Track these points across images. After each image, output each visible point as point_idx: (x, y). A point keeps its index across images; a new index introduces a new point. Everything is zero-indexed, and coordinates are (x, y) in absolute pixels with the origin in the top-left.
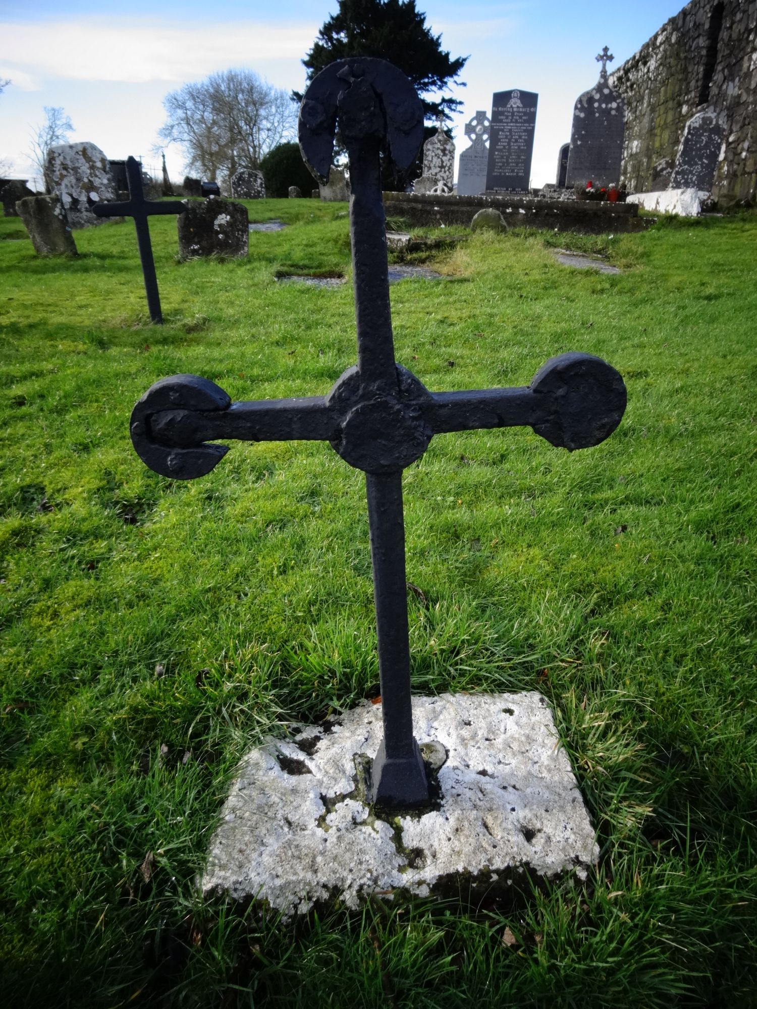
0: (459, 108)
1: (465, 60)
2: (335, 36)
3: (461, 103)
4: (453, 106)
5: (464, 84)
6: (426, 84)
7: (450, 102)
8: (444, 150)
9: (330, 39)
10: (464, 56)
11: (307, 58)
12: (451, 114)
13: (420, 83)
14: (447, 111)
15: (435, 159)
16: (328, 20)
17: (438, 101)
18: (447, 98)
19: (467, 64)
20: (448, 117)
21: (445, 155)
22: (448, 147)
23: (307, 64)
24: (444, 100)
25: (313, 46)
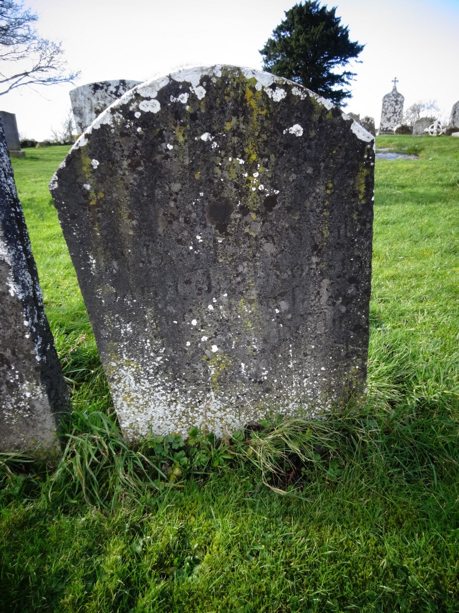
0: (354, 77)
1: (363, 46)
2: (282, 34)
3: (355, 74)
4: (351, 77)
5: (361, 62)
6: (332, 63)
7: (349, 74)
8: (396, 102)
9: (279, 35)
10: (363, 45)
11: (262, 48)
12: (350, 81)
13: (327, 63)
14: (346, 80)
15: (390, 108)
16: (280, 23)
17: (341, 74)
18: (347, 71)
19: (364, 48)
20: (347, 83)
21: (397, 104)
22: (399, 99)
23: (262, 52)
24: (345, 73)
25: (267, 41)
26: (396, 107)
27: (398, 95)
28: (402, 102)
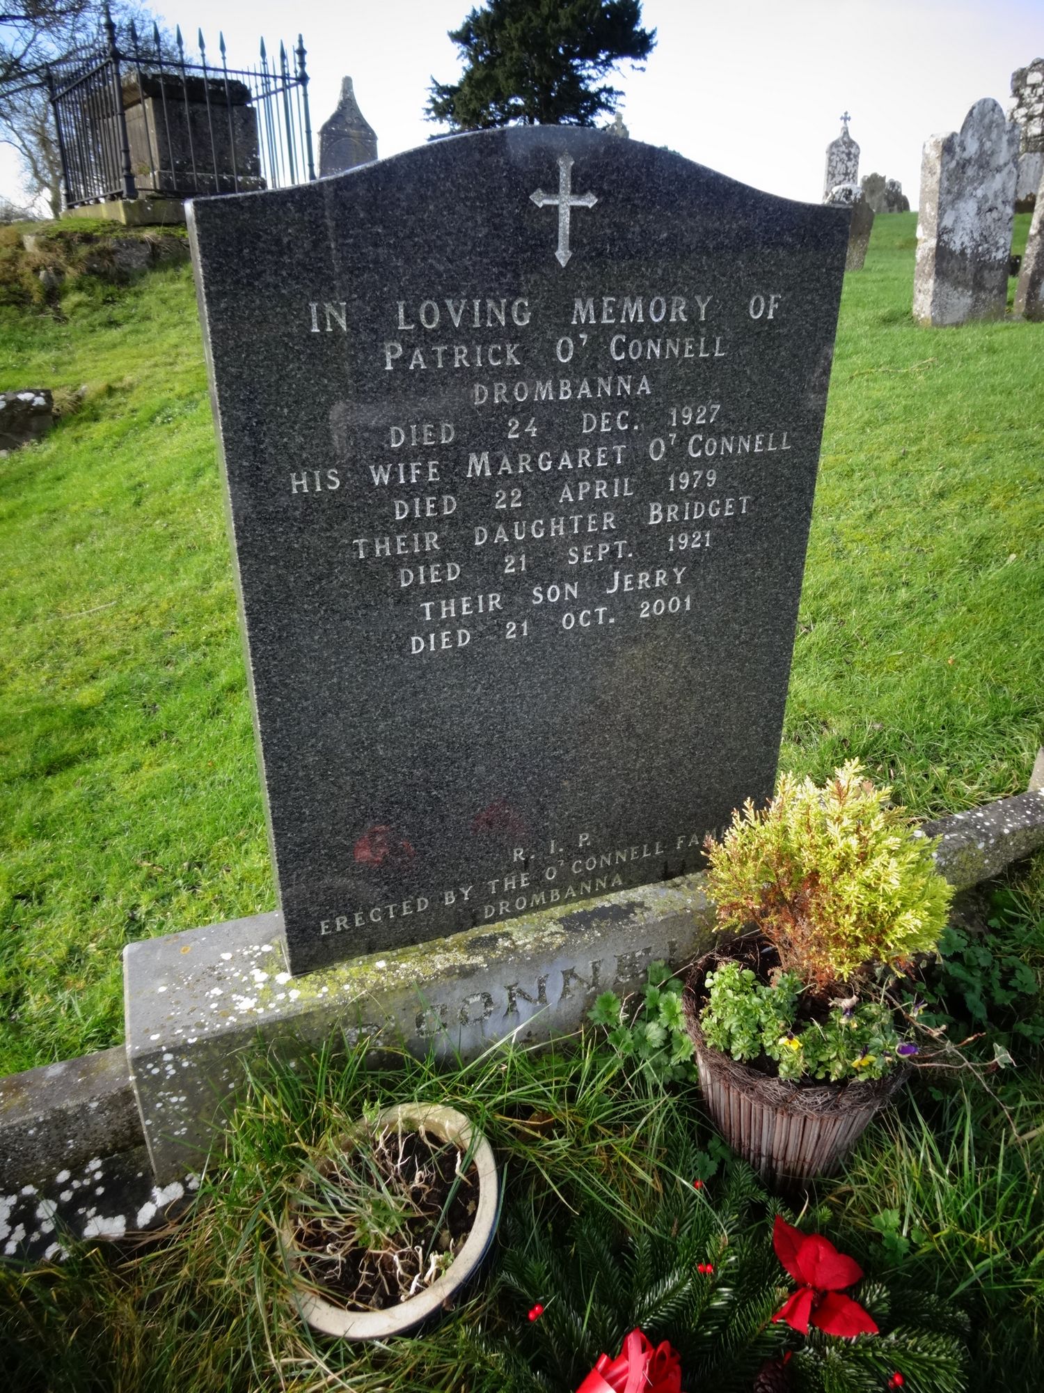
8: (849, 154)
15: (839, 165)
21: (850, 160)
22: (853, 150)
23: (456, 37)
24: (604, 89)
26: (849, 164)
27: (851, 143)
28: (856, 156)
